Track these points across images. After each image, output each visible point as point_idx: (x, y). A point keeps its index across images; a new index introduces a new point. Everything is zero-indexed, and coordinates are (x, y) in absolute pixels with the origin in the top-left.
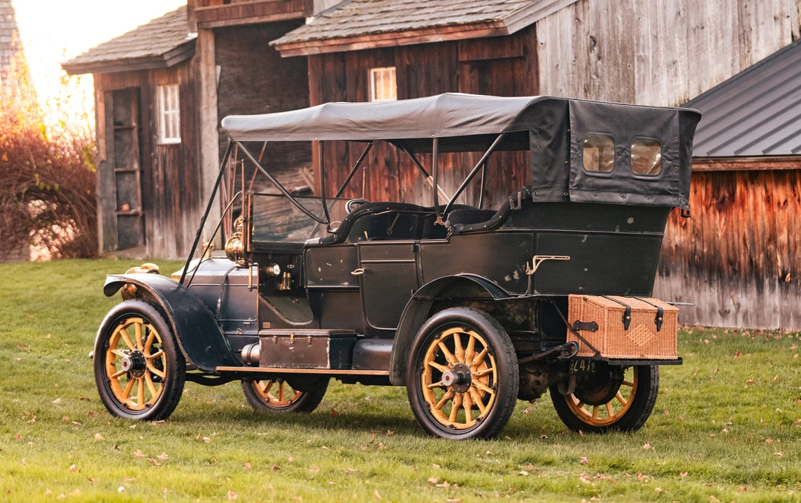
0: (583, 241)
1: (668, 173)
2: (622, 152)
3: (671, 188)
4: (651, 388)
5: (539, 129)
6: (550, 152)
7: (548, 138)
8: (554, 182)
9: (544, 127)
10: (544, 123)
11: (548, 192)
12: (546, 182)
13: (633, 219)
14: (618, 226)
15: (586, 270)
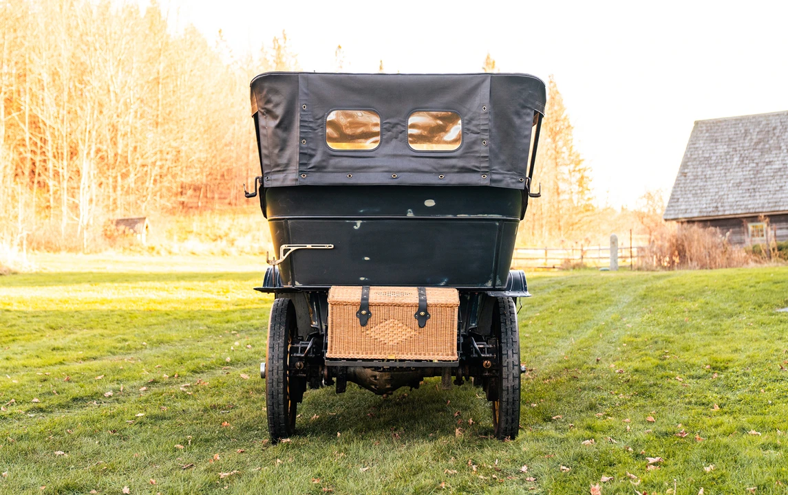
0: (355, 227)
1: (471, 148)
2: (393, 128)
3: (477, 165)
4: (504, 388)
5: (265, 108)
6: (279, 132)
7: (275, 117)
8: (287, 165)
9: (270, 106)
10: (269, 102)
11: (281, 176)
12: (278, 165)
13: (433, 201)
14: (409, 210)
15: (367, 258)
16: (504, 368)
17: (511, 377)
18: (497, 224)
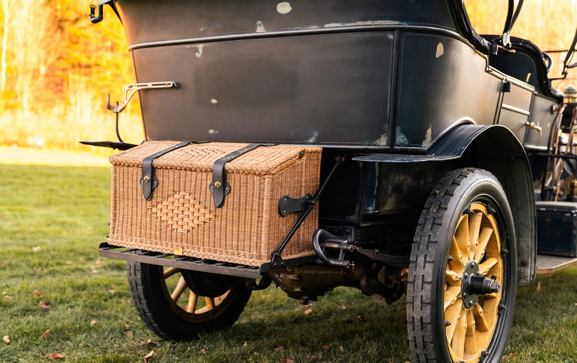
0: (197, 55)
13: (288, 4)
14: (259, 22)
15: (214, 101)
16: (408, 285)
17: (418, 303)
18: (391, 37)
